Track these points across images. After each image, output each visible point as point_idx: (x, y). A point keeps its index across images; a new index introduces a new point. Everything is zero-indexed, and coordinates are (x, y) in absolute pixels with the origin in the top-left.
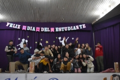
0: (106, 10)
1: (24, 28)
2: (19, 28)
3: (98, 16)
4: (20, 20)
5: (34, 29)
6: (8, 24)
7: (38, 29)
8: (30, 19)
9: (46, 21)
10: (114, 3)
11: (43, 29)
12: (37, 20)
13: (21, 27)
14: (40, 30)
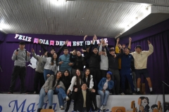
0: (132, 22)
1: (36, 41)
2: (29, 41)
3: (123, 29)
4: (31, 32)
5: (47, 43)
6: (17, 36)
7: (52, 43)
8: (43, 31)
9: (61, 34)
10: (141, 14)
11: (58, 43)
12: (51, 32)
13: (32, 40)
14: (55, 43)
